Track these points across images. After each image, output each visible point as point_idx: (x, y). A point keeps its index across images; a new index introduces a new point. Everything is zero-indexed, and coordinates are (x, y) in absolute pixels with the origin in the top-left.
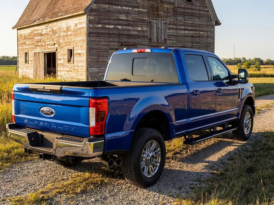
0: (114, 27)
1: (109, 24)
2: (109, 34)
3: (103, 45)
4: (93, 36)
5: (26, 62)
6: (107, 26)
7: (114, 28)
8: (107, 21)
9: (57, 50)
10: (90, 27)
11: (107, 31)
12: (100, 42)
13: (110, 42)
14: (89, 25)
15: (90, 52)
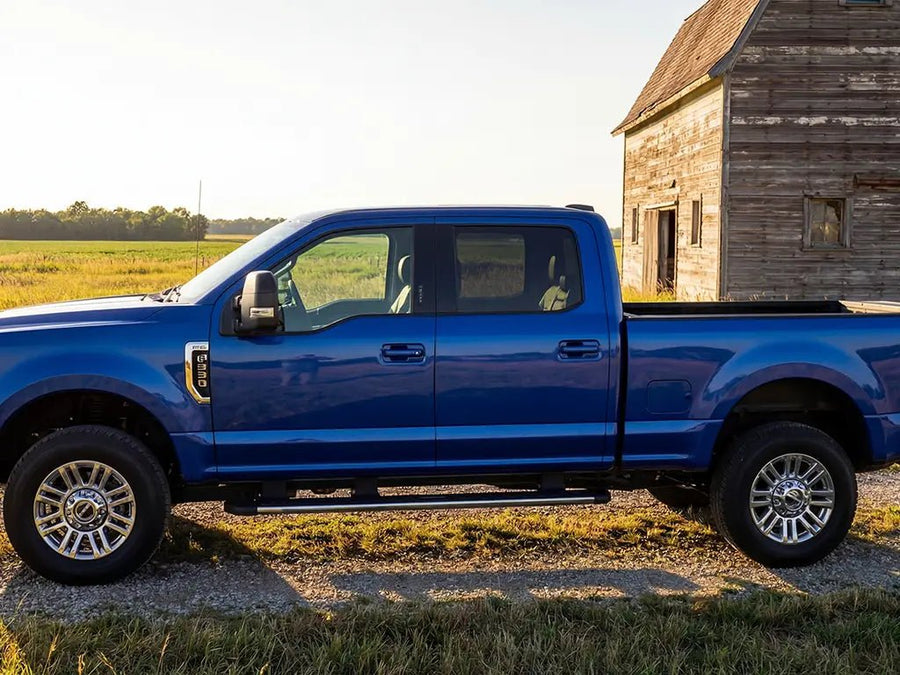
0: (829, 121)
1: (810, 112)
2: (808, 147)
3: (784, 186)
4: (746, 158)
5: (634, 240)
6: (803, 120)
7: (828, 126)
8: (801, 103)
9: (677, 203)
10: (733, 127)
11: (798, 139)
12: (771, 174)
13: (809, 174)
14: (731, 119)
15: (735, 209)
